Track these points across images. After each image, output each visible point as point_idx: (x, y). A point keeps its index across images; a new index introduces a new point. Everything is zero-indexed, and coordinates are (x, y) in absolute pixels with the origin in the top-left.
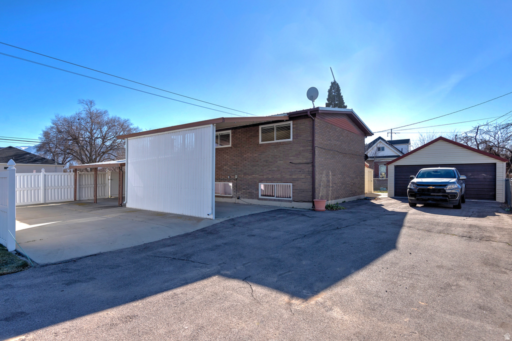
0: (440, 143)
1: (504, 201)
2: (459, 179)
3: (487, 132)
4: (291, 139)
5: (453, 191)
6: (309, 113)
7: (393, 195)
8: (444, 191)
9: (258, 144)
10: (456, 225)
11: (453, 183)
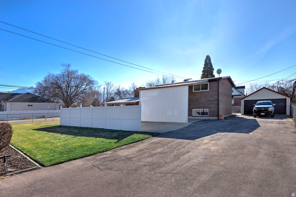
0: (264, 89)
1: (289, 115)
2: (273, 106)
3: (283, 84)
4: (208, 90)
5: (271, 110)
6: (217, 79)
7: (244, 114)
8: (268, 110)
9: (193, 92)
10: (274, 121)
11: (271, 107)
